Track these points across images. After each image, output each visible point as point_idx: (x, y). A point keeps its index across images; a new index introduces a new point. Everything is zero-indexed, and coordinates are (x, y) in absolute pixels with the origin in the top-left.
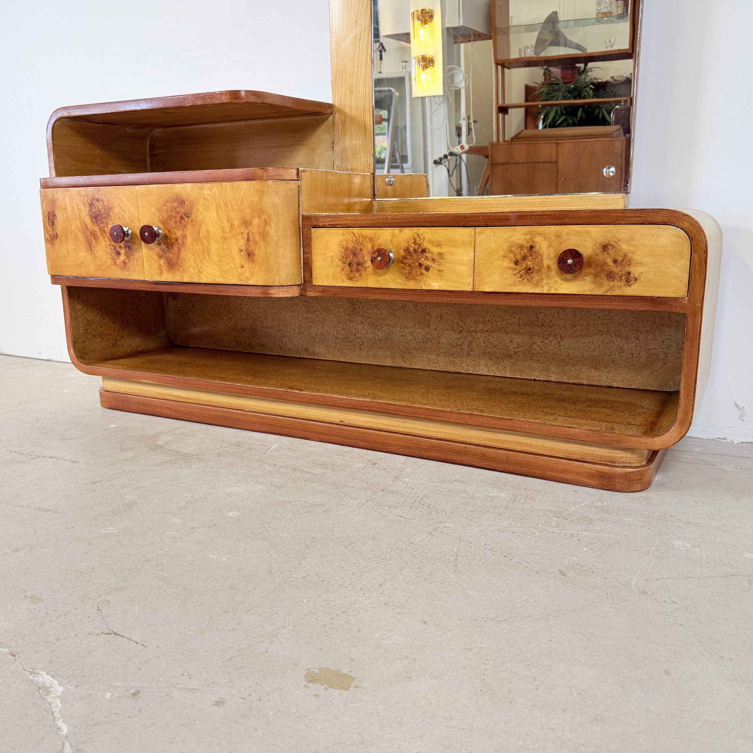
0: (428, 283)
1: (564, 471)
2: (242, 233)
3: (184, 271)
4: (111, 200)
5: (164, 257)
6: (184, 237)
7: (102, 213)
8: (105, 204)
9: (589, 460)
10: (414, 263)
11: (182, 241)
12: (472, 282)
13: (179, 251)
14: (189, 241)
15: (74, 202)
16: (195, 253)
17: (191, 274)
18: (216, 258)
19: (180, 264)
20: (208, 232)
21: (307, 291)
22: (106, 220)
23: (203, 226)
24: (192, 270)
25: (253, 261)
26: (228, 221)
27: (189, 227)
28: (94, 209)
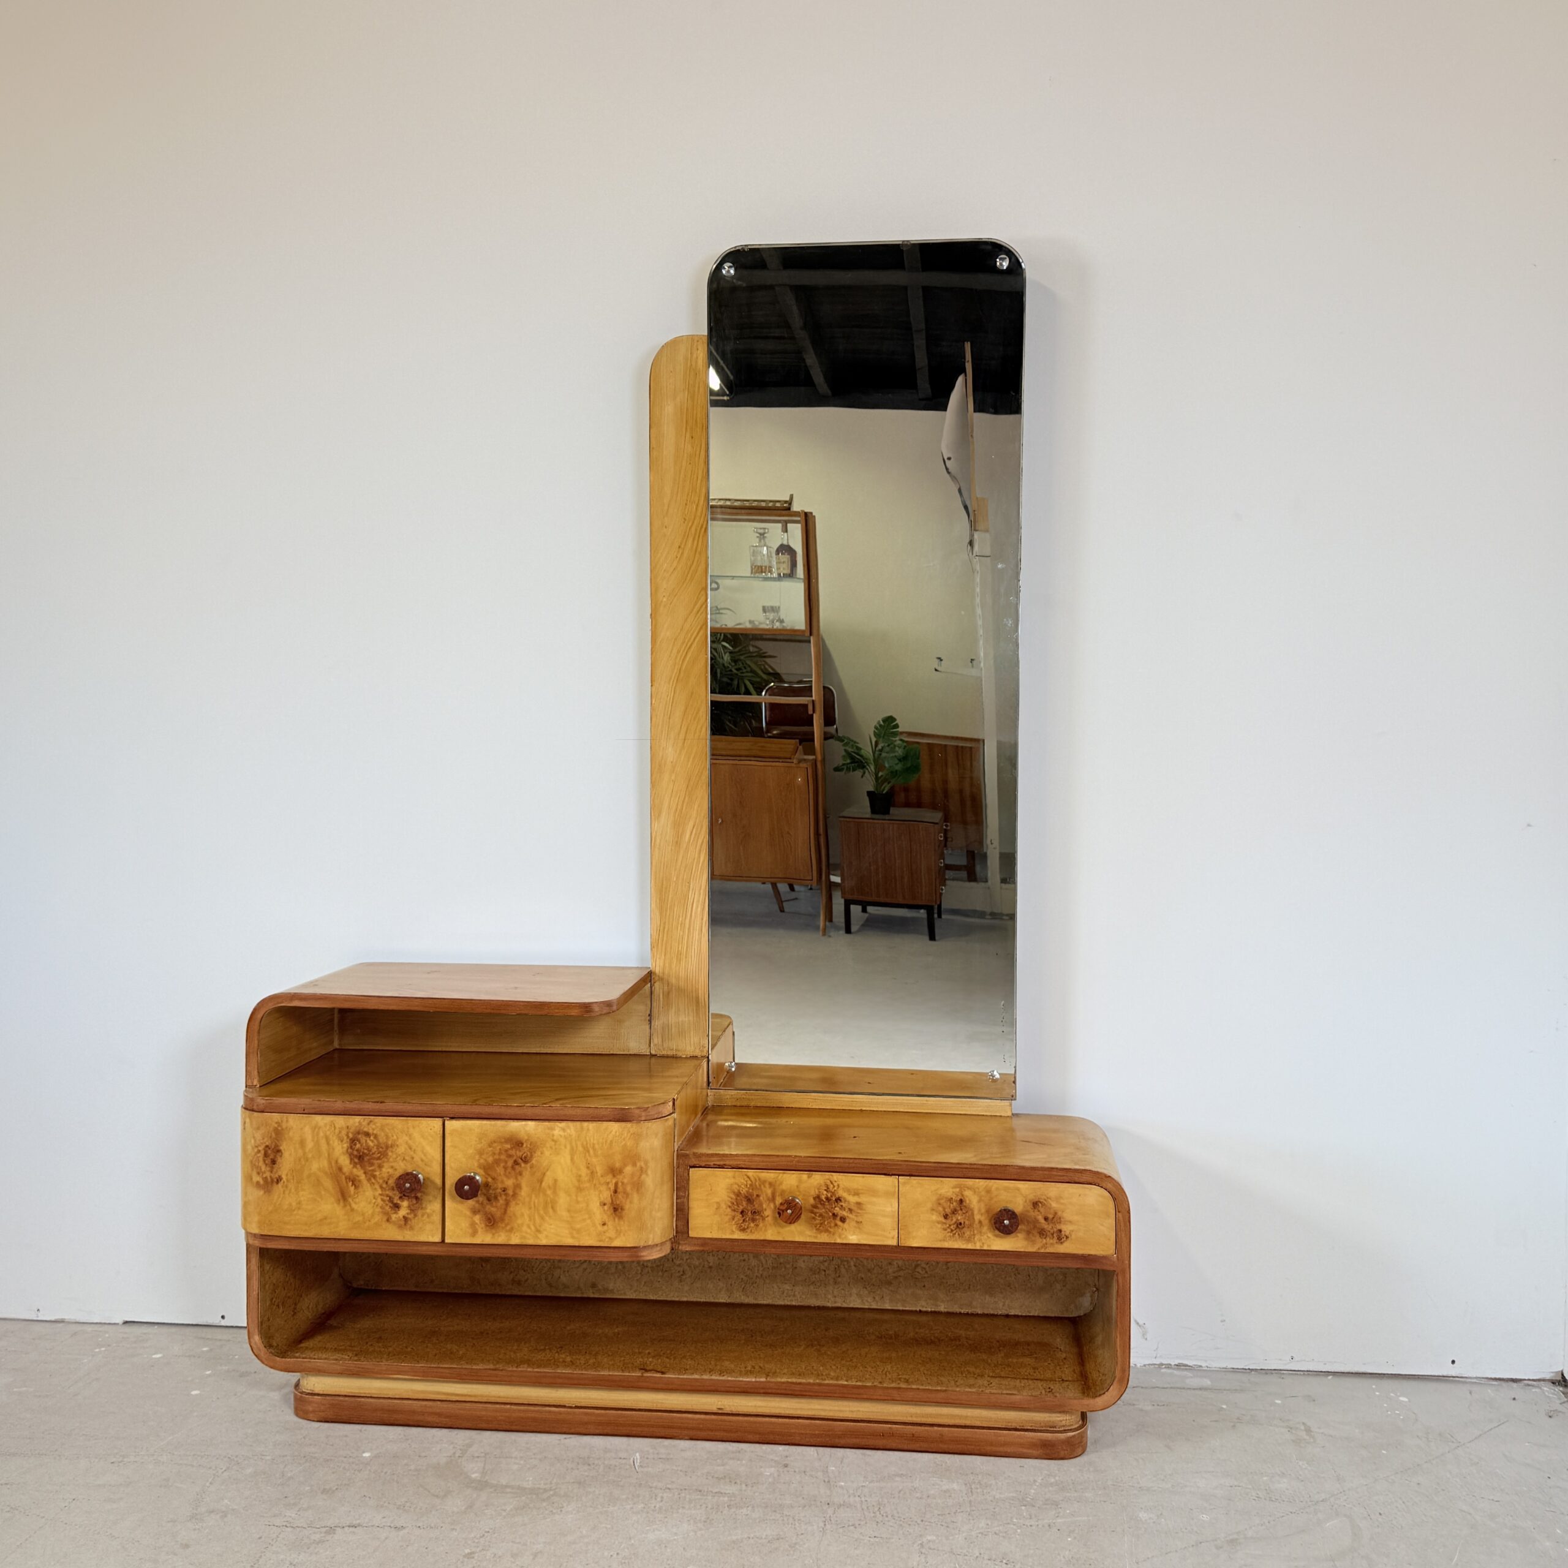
0: (843, 1236)
1: (1005, 1444)
2: (608, 1183)
3: (511, 1230)
4: (393, 1136)
5: (481, 1213)
6: (518, 1186)
7: (373, 1151)
8: (381, 1140)
9: (1029, 1428)
10: (826, 1212)
11: (514, 1192)
12: (897, 1236)
13: (507, 1204)
14: (524, 1192)
15: (321, 1134)
16: (533, 1206)
17: (524, 1234)
18: (565, 1214)
19: (506, 1221)
20: (556, 1181)
21: (679, 1244)
22: (379, 1161)
23: (548, 1173)
24: (525, 1228)
25: (621, 1217)
26: (588, 1168)
27: (527, 1174)
28: (358, 1146)
